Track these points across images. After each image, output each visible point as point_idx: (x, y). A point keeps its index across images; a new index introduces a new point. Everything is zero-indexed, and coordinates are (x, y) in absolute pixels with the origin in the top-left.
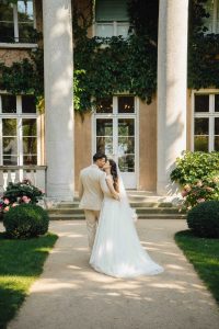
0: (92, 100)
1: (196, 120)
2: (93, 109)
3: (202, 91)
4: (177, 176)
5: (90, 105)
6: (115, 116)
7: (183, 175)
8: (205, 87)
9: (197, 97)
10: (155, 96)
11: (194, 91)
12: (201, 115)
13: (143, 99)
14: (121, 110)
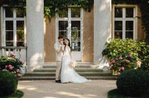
0: (56, 9)
1: (115, 22)
2: (57, 15)
3: (119, 5)
4: (106, 53)
5: (55, 12)
6: (69, 19)
7: (109, 52)
8: (121, 3)
9: (116, 9)
10: (93, 7)
11: (114, 5)
12: (118, 19)
13: (85, 9)
14: (73, 16)
